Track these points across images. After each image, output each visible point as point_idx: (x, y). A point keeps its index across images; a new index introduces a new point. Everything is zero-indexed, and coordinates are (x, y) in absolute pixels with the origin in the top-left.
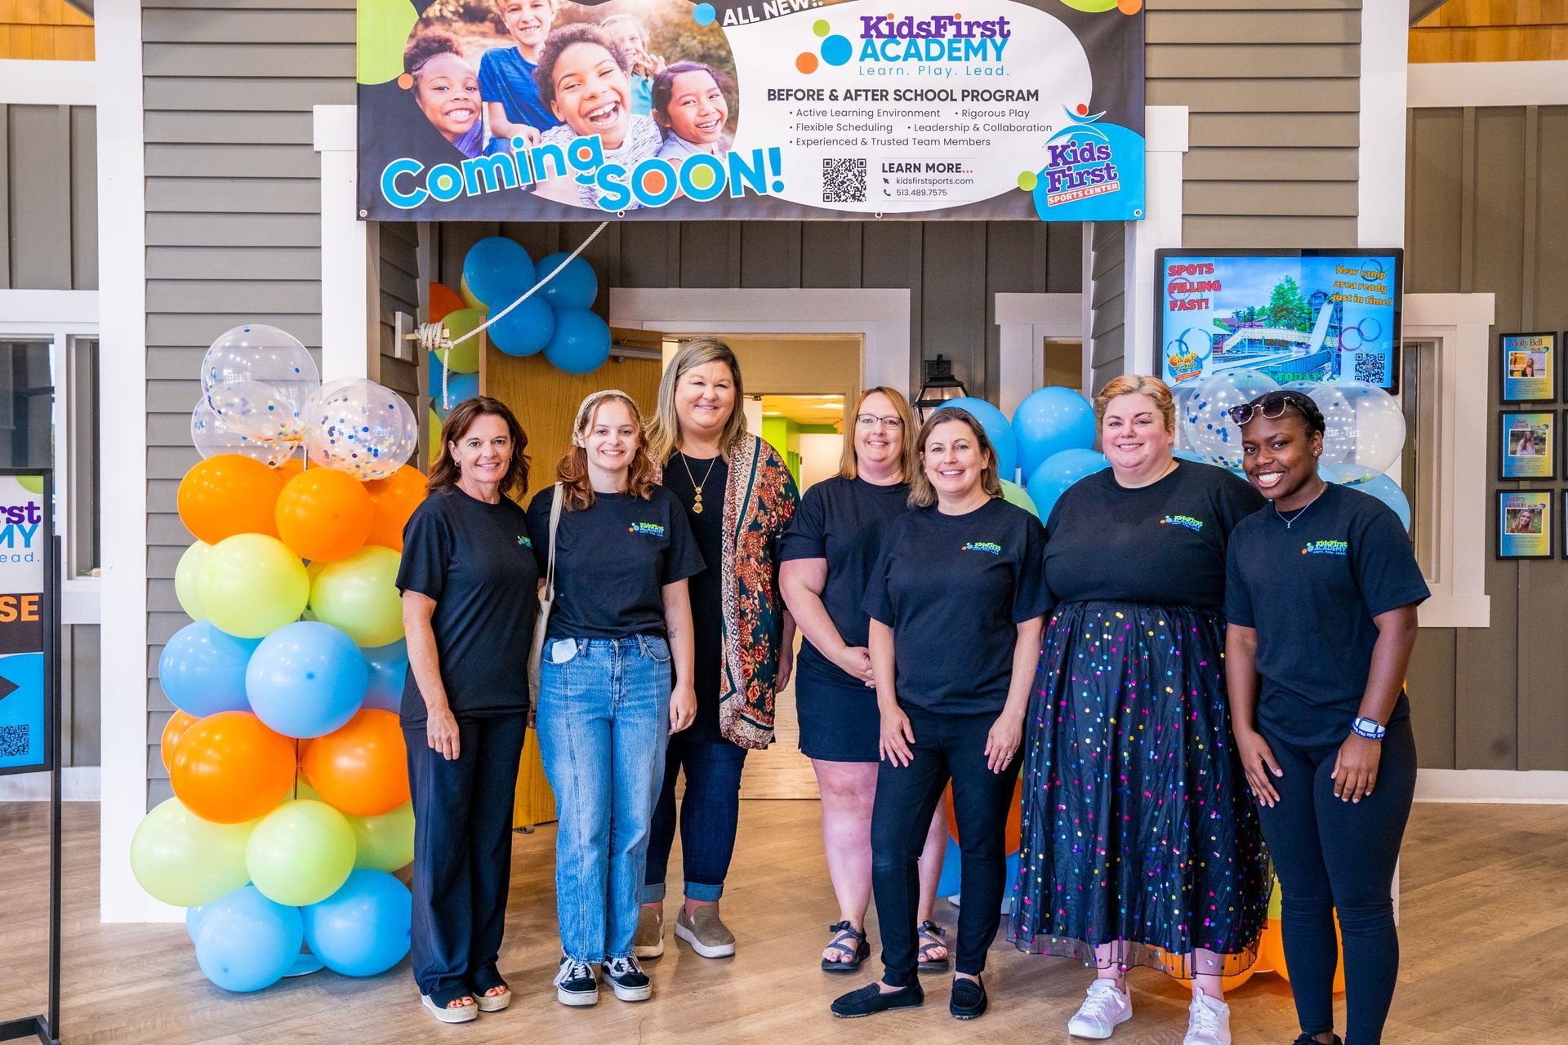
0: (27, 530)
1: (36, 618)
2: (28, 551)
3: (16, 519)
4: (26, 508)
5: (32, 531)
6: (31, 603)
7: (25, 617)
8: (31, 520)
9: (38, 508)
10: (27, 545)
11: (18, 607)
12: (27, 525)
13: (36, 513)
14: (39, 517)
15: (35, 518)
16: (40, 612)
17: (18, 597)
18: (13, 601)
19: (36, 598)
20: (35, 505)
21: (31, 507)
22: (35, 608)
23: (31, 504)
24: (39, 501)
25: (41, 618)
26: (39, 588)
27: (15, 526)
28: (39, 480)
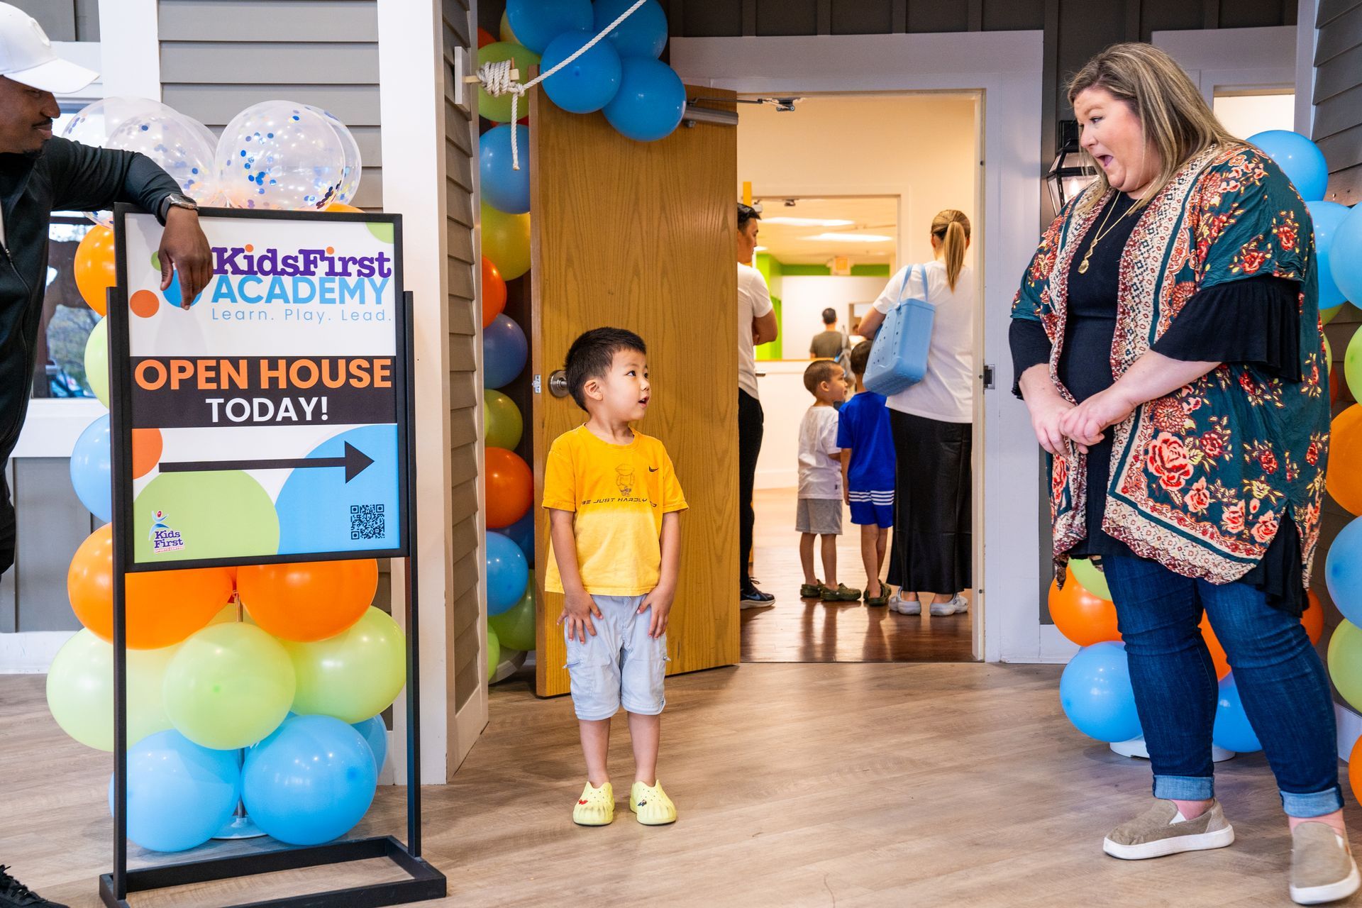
0: (378, 285)
1: (388, 384)
2: (379, 308)
3: (366, 271)
4: (377, 260)
5: (383, 285)
6: (383, 367)
7: (378, 383)
8: (382, 274)
9: (388, 260)
10: (379, 301)
11: (370, 371)
12: (377, 277)
13: (387, 265)
14: (389, 270)
15: (386, 271)
16: (393, 378)
17: (370, 359)
18: (366, 364)
19: (388, 362)
20: (385, 256)
21: (381, 259)
22: (387, 373)
23: (381, 254)
24: (389, 253)
25: (394, 384)
26: (392, 352)
27: (366, 279)
28: (389, 228)
